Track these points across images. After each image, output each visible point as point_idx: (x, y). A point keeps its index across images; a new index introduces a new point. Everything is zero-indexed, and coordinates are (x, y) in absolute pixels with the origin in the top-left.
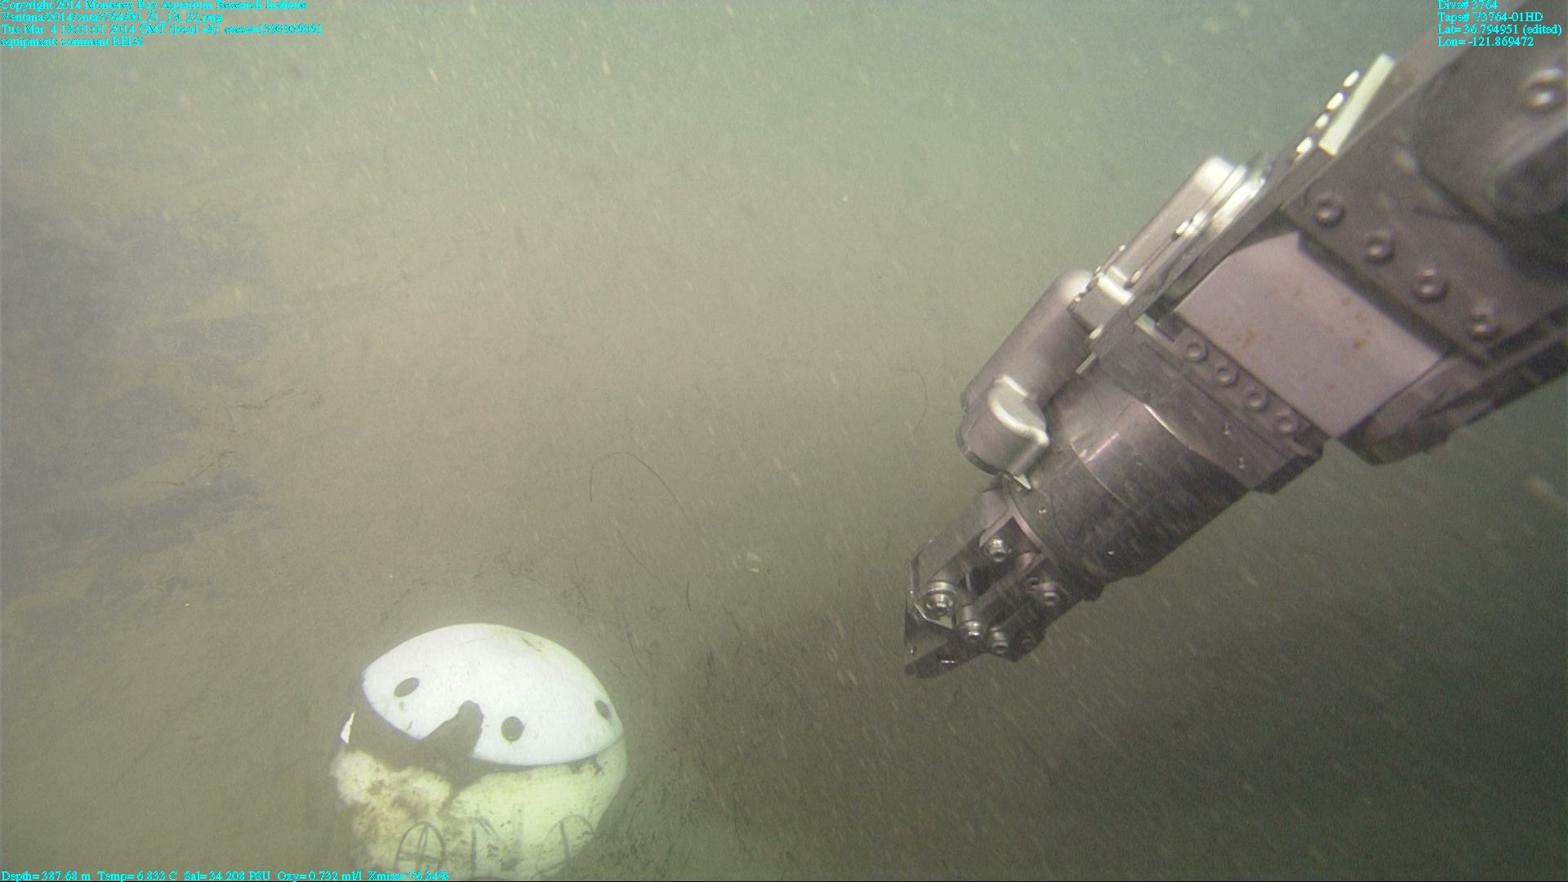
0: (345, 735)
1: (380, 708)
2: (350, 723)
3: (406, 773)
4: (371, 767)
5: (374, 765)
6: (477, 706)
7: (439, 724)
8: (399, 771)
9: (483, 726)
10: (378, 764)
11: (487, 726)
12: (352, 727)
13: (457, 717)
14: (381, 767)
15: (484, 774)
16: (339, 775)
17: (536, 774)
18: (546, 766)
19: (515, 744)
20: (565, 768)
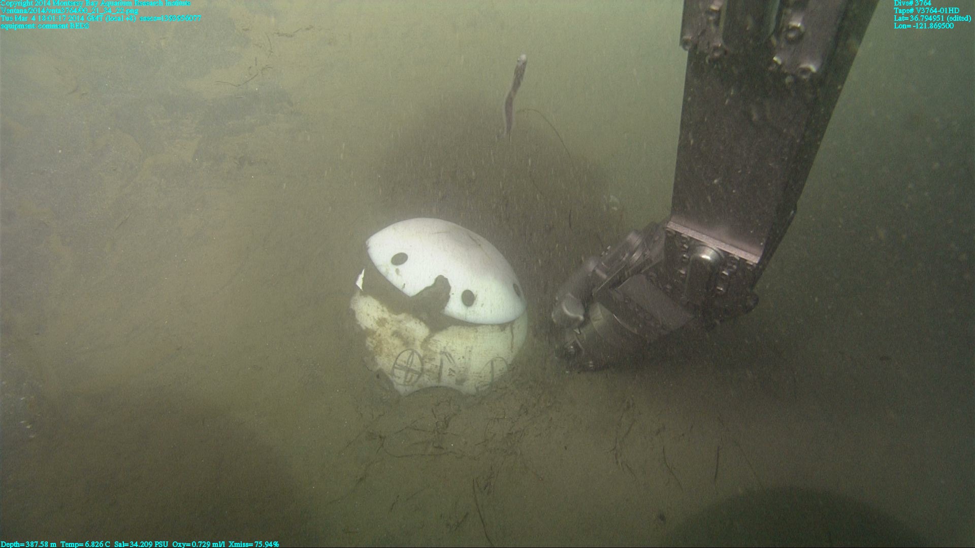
0: (360, 283)
1: (383, 270)
2: (361, 276)
3: (402, 316)
4: (378, 308)
5: (380, 307)
6: (446, 279)
7: (422, 287)
8: (397, 315)
9: (450, 294)
10: (383, 307)
11: (453, 294)
12: (364, 279)
13: (434, 285)
14: (385, 309)
15: (450, 326)
16: (355, 308)
17: (480, 329)
18: (487, 325)
19: (471, 309)
20: (497, 328)
